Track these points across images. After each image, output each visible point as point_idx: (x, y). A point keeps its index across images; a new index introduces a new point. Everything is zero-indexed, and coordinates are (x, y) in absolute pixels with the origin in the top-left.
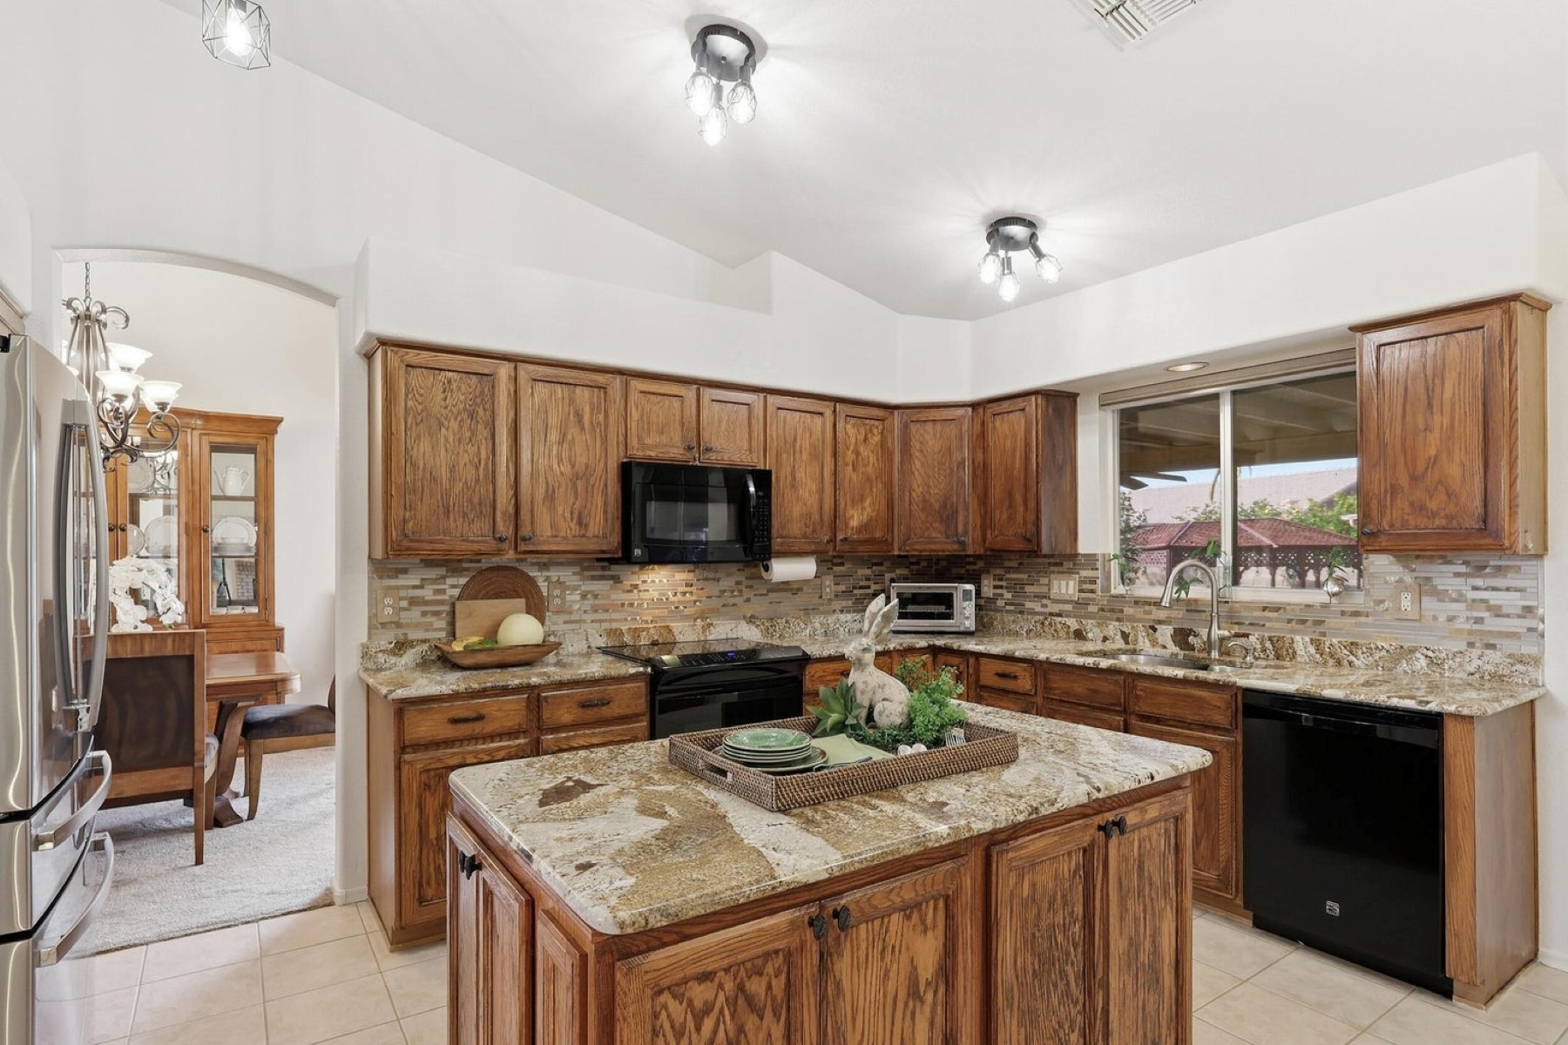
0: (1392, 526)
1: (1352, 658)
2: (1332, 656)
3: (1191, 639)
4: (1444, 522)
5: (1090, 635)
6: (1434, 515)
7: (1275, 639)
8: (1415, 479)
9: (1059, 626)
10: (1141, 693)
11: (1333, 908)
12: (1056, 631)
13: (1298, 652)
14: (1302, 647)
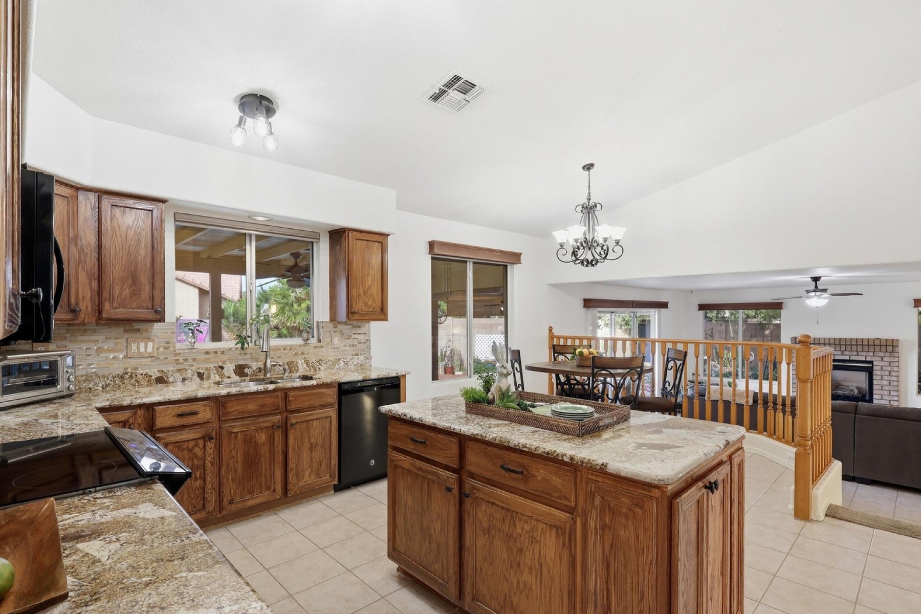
0: (358, 310)
1: (320, 366)
2: (313, 367)
3: (246, 370)
4: (372, 310)
5: (171, 380)
6: (370, 307)
7: (289, 363)
8: (365, 293)
9: (140, 377)
10: (292, 399)
11: (373, 462)
12: (137, 381)
13: (300, 368)
14: (301, 365)
